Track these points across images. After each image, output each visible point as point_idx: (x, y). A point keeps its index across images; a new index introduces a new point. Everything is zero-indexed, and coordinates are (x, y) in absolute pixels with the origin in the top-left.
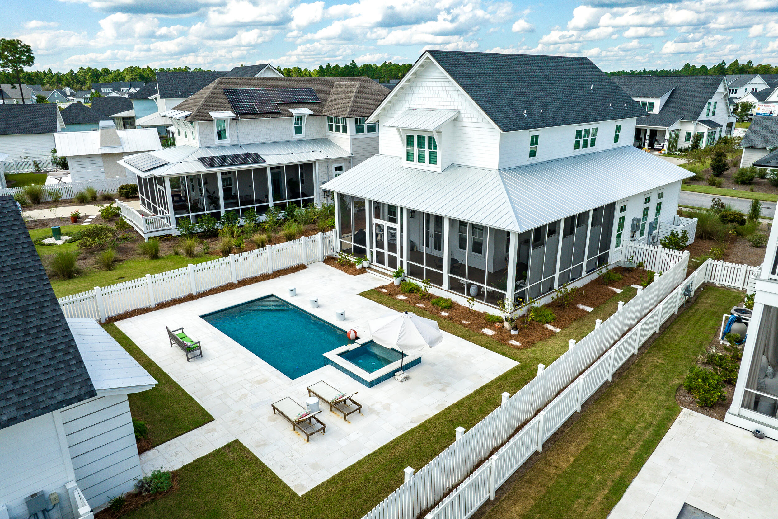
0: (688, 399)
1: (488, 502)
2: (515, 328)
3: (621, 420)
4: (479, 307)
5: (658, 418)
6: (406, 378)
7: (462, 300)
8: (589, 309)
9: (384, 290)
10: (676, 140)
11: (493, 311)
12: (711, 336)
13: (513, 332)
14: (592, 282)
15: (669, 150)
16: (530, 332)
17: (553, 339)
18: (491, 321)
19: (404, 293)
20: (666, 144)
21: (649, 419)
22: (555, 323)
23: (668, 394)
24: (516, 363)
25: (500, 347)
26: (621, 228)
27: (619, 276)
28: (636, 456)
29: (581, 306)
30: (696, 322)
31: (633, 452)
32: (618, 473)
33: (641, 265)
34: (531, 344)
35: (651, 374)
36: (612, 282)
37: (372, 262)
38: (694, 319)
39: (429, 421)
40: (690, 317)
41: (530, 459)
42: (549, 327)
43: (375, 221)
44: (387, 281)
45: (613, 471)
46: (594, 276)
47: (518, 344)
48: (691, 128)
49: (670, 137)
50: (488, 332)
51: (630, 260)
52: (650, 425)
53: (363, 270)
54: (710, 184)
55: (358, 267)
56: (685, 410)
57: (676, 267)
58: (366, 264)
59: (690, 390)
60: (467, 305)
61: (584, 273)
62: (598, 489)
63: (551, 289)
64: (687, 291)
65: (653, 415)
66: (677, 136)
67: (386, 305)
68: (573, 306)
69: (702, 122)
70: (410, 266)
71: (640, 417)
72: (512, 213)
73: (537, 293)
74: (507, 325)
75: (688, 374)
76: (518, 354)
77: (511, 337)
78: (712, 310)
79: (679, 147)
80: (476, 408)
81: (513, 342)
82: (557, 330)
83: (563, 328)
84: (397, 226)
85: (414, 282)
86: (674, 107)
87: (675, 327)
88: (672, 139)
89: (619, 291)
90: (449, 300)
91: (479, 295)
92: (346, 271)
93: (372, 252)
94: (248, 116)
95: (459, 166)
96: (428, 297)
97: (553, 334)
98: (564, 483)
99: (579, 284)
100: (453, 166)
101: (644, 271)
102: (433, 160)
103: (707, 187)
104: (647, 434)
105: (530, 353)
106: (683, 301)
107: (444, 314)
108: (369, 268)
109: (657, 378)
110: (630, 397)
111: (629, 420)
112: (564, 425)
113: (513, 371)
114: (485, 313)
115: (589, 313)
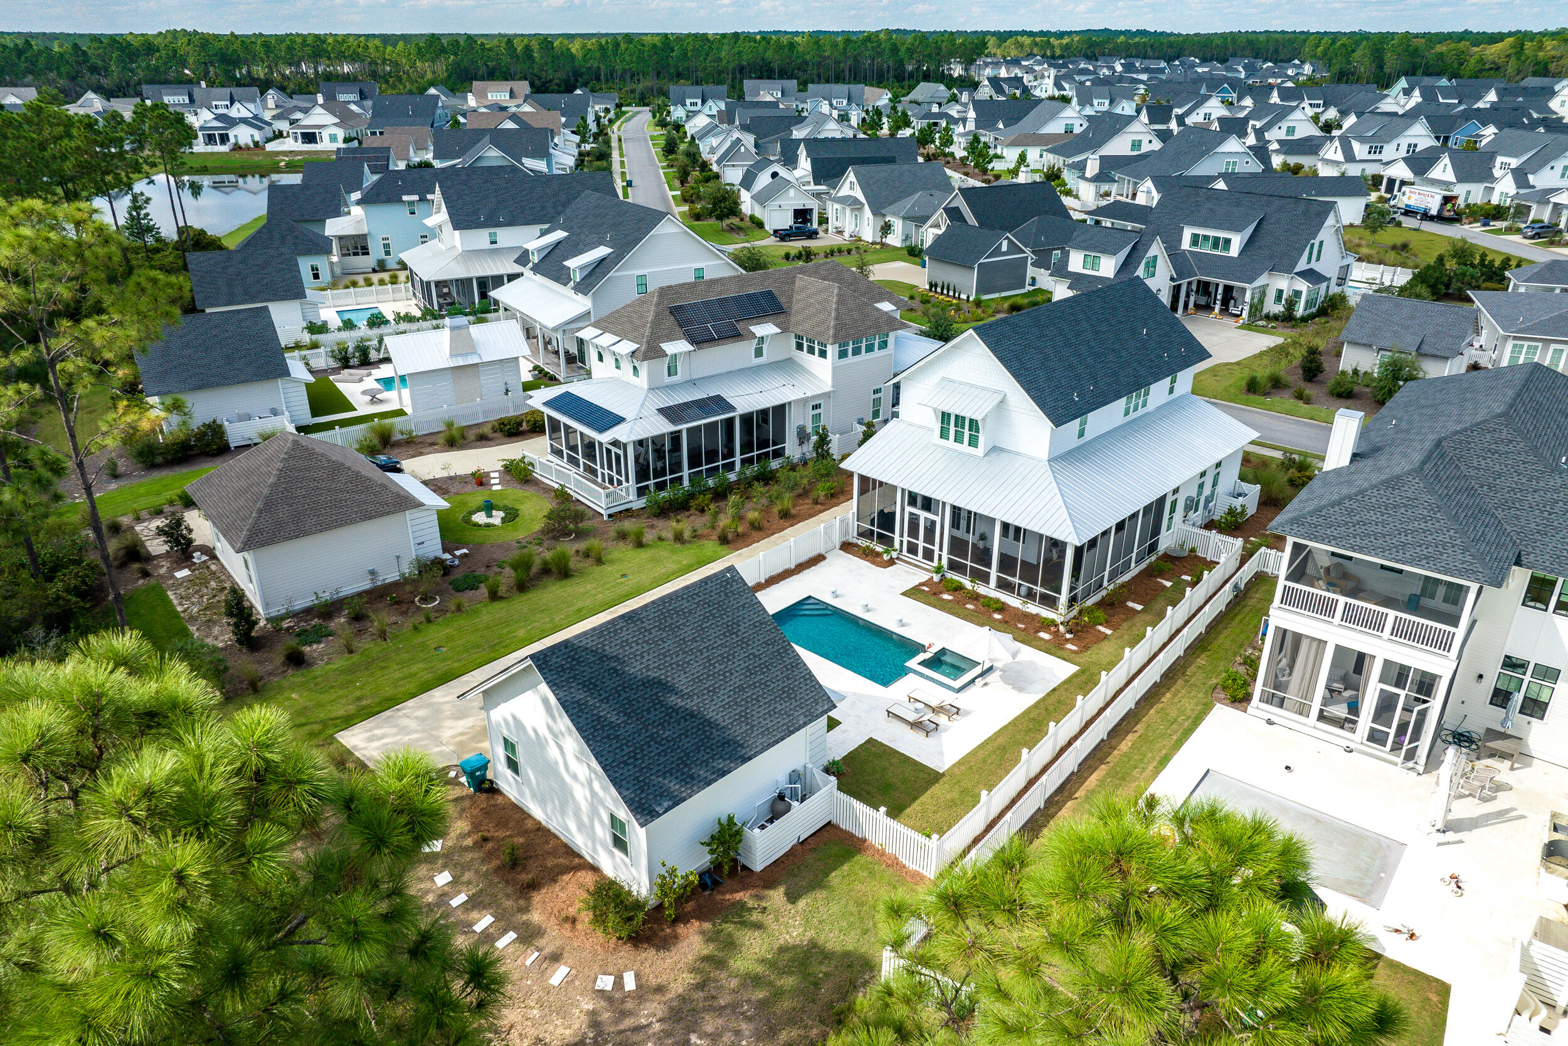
0: (1222, 696)
1: (1072, 773)
2: (1070, 632)
3: (1167, 714)
4: (1033, 608)
5: (1196, 712)
6: (986, 684)
7: (1013, 601)
8: (1139, 607)
9: (926, 589)
10: (1261, 301)
11: (1046, 613)
12: (1252, 636)
13: (1068, 636)
14: (1141, 573)
15: (1250, 316)
16: (1084, 635)
17: (1106, 641)
18: (1047, 625)
19: (948, 591)
20: (1247, 308)
21: (1189, 713)
22: (1107, 624)
23: (1206, 693)
24: (1078, 668)
25: (1060, 652)
26: (1173, 510)
27: (1169, 565)
28: (1177, 741)
29: (1130, 604)
30: (1241, 621)
31: (1175, 737)
32: (1164, 752)
33: (1193, 550)
34: (1086, 648)
35: (1194, 674)
36: (1162, 574)
37: (901, 551)
38: (1239, 617)
39: (1016, 719)
40: (1237, 614)
41: (1099, 744)
42: (1101, 628)
43: (909, 509)
44: (924, 577)
45: (1160, 750)
46: (1143, 566)
47: (1074, 648)
48: (1284, 283)
49: (1252, 299)
50: (1044, 635)
51: (1182, 546)
52: (1190, 717)
53: (892, 562)
54: (1296, 398)
55: (886, 557)
56: (1218, 705)
57: (1227, 560)
58: (894, 555)
59: (1224, 688)
60: (1020, 607)
61: (1133, 565)
62: (1149, 763)
63: (1101, 586)
64: (1236, 587)
65: (1193, 710)
66: (1263, 294)
67: (935, 607)
68: (1123, 604)
69: (1298, 274)
70: (950, 560)
71: (1182, 712)
72: (1069, 522)
73: (1087, 594)
74: (1062, 628)
75: (1224, 675)
76: (1077, 659)
77: (1067, 640)
78: (1259, 606)
79: (1265, 311)
80: (1051, 708)
81: (1069, 646)
82: (1109, 632)
83: (1114, 628)
84: (938, 519)
85: (957, 578)
86: (1261, 247)
87: (1221, 626)
88: (1256, 300)
89: (1168, 584)
90: (997, 601)
91: (1030, 595)
92: (873, 563)
93: (902, 542)
94: (705, 345)
95: (1001, 450)
96: (975, 597)
97: (1106, 637)
98: (1125, 759)
99: (1126, 577)
100: (995, 450)
101: (1196, 556)
102: (973, 442)
103: (1291, 403)
104: (1186, 724)
105: (1086, 657)
106: (1231, 597)
107: (997, 616)
108: (898, 558)
109: (1199, 677)
110: (1175, 695)
111: (1173, 714)
112: (1122, 720)
113: (1075, 675)
114: (1037, 615)
115: (1139, 612)
